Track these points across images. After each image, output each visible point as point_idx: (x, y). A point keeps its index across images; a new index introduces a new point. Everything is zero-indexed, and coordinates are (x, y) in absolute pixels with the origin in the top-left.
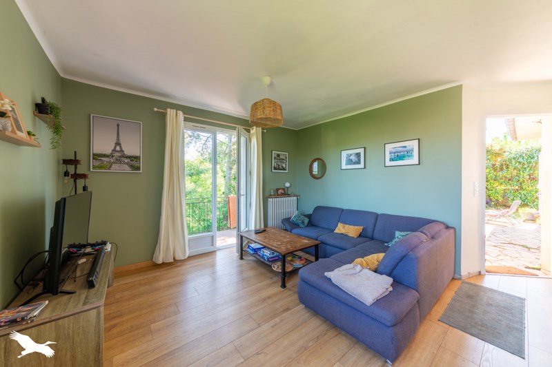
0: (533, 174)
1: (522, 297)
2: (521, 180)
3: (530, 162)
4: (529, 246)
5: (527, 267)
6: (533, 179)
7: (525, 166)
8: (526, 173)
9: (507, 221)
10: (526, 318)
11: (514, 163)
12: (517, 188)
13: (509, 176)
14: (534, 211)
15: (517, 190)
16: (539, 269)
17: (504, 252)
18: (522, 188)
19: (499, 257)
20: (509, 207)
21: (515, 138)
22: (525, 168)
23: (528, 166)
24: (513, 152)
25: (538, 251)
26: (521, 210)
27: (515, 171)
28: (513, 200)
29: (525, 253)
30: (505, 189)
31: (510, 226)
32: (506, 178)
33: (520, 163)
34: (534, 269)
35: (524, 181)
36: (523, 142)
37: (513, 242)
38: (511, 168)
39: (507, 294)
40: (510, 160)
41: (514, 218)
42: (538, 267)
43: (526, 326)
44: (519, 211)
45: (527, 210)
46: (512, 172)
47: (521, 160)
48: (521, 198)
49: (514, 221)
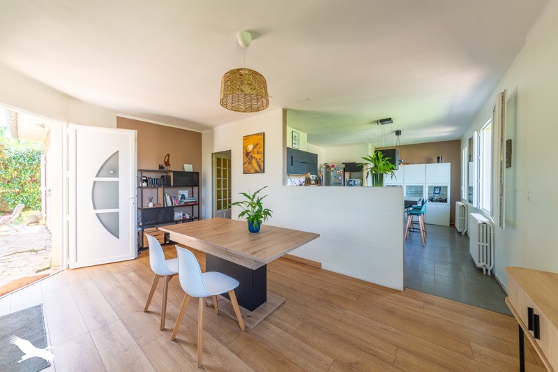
0: (34, 177)
1: (38, 304)
2: (23, 182)
3: (31, 164)
4: (36, 249)
5: (39, 271)
6: (35, 181)
7: (27, 168)
8: (28, 174)
9: (9, 229)
10: (46, 323)
11: (14, 162)
12: (18, 190)
13: (9, 178)
14: (37, 213)
15: (18, 192)
16: (49, 268)
17: (10, 266)
18: (23, 191)
19: (6, 274)
20: (10, 212)
21: (16, 135)
22: (26, 170)
23: (30, 169)
24: (13, 150)
25: (45, 251)
26: (24, 215)
27: (16, 173)
28: (14, 204)
29: (33, 257)
30: (3, 193)
31: (13, 234)
32: (5, 179)
33: (21, 163)
34: (44, 270)
35: (25, 184)
36: (22, 142)
37: (20, 250)
38: (11, 170)
39: (22, 311)
40: (9, 160)
41: (18, 224)
42: (48, 266)
43: (47, 331)
44: (23, 215)
45: (31, 213)
46: (12, 172)
47: (21, 160)
48: (22, 201)
49: (17, 227)
